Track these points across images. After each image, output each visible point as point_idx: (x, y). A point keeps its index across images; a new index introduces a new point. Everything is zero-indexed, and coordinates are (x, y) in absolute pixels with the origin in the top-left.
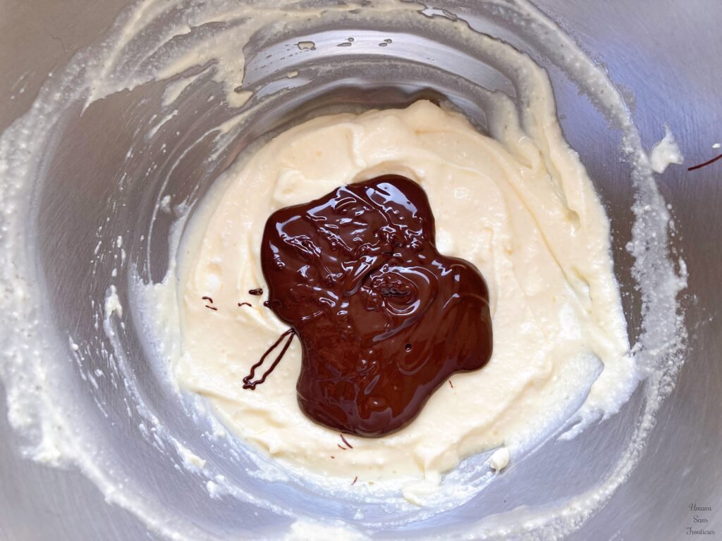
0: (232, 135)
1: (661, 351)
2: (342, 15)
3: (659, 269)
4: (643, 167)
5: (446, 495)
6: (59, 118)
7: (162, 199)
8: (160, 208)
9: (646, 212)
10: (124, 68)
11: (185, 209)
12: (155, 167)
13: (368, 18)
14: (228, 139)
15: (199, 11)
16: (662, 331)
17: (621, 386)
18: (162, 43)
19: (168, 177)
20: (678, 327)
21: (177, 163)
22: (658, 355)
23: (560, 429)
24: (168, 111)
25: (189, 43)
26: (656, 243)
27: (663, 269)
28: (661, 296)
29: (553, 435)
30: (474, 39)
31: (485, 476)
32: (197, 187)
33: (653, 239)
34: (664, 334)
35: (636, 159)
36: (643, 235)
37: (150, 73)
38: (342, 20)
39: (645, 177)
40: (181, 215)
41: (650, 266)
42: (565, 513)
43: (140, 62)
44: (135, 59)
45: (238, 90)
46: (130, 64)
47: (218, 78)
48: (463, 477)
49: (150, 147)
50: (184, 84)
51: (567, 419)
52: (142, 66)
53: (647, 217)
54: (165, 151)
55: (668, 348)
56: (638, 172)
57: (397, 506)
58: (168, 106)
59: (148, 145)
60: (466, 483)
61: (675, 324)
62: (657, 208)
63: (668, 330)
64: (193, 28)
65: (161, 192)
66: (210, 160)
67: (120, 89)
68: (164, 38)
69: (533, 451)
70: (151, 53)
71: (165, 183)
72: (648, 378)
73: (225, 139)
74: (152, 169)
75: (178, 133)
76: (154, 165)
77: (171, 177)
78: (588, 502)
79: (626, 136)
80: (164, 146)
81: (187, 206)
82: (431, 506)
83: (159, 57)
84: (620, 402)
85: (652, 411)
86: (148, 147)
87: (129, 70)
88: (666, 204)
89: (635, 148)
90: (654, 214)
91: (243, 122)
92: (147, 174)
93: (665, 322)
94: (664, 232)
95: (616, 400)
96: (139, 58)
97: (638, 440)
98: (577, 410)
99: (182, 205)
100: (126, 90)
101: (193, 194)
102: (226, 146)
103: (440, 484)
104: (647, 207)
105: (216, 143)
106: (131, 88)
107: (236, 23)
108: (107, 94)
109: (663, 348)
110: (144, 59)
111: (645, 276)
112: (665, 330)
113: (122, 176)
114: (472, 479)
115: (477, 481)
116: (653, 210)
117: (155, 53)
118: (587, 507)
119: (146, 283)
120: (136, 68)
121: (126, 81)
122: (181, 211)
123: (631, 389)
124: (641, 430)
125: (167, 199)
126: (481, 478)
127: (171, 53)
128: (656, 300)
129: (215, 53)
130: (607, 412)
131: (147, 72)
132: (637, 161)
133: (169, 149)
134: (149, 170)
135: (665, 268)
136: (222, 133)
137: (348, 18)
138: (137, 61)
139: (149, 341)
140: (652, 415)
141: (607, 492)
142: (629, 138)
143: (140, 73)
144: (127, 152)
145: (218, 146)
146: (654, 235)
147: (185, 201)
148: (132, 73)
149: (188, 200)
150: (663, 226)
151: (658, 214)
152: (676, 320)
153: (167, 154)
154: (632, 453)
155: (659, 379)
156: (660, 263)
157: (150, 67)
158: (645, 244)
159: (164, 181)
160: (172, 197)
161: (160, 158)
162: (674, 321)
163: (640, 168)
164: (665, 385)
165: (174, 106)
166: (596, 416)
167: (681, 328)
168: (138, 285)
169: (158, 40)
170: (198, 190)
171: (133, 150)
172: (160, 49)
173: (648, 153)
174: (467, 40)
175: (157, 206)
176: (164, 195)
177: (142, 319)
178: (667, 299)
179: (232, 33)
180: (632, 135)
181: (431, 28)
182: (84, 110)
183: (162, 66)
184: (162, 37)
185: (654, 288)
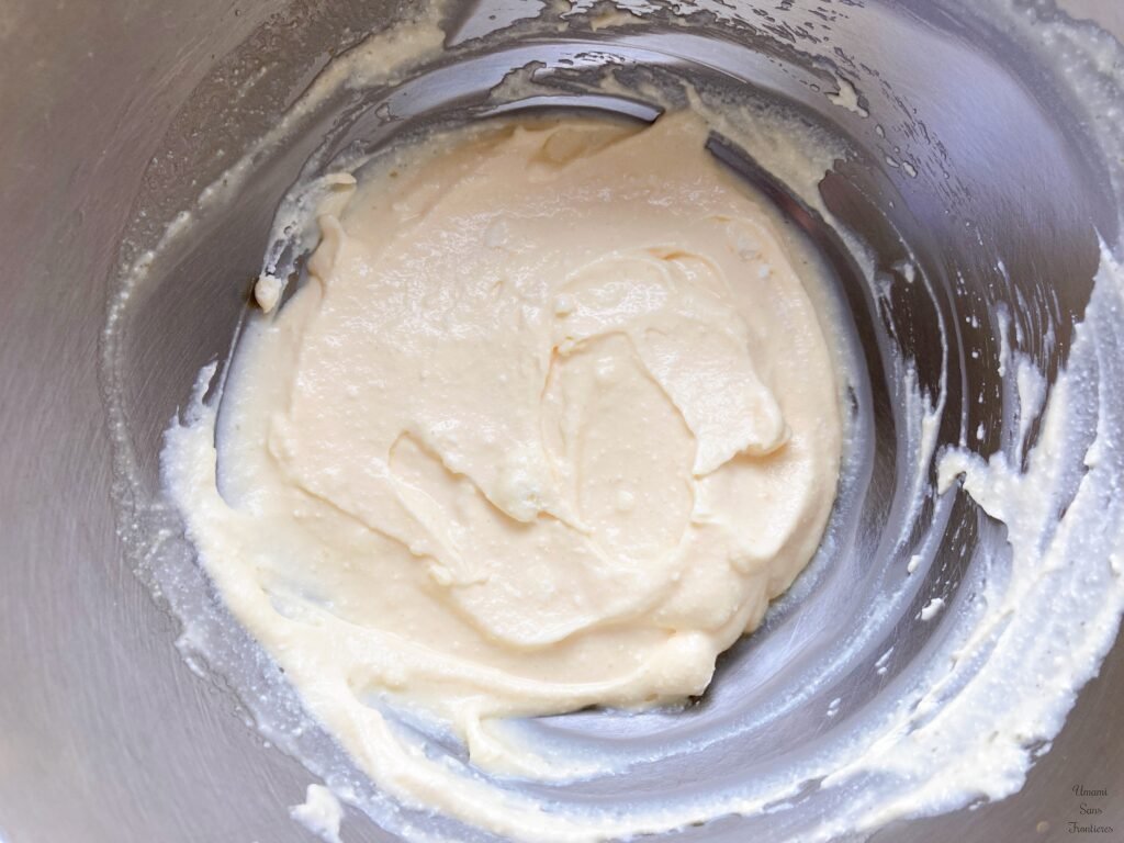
0: (914, 425)
1: (156, 539)
2: (927, 686)
3: (227, 655)
4: (342, 784)
5: (302, 209)
6: (1112, 191)
7: (916, 269)
8: (909, 258)
9: (296, 725)
10: (1112, 334)
11: (880, 290)
12: (960, 292)
13: (890, 716)
14: (913, 417)
15: (1101, 495)
16: (170, 567)
17: (181, 467)
18: (1102, 412)
19: (934, 299)
20: (154, 581)
21: (941, 326)
22: (157, 532)
23: (224, 376)
24: (1013, 362)
25: (1073, 452)
26: (254, 688)
27: (223, 657)
28: (201, 617)
29: (227, 364)
30: (718, 805)
31: (276, 262)
32: (892, 328)
33: (263, 692)
34: (166, 565)
35: (359, 790)
36: (279, 694)
37: (1078, 370)
38: (922, 680)
39: (328, 770)
40: (877, 279)
41: (243, 655)
42: (151, 255)
43: (1101, 363)
44: (1110, 359)
45: (960, 477)
46: (1110, 348)
47: (998, 460)
48: (300, 246)
49: (988, 304)
50: (1027, 409)
51: (223, 396)
52: (1095, 363)
53: (290, 719)
54: (968, 320)
55: (150, 547)
56: (345, 775)
57: (351, 158)
58: (1016, 367)
59: (992, 303)
60: (293, 238)
61: (160, 584)
62: (285, 736)
63: (164, 572)
64: (1086, 469)
65: (924, 276)
66: (911, 372)
67: (1089, 310)
68: (1106, 419)
69: (238, 329)
70: (1101, 386)
71: (930, 290)
72: (153, 497)
73: (917, 411)
74: (961, 286)
75: (975, 355)
76: (963, 292)
77: (932, 303)
78: (131, 283)
79: (395, 814)
80: (975, 324)
81: (882, 295)
82: (313, 184)
83: (1086, 397)
84: (169, 446)
85: (121, 450)
86: (990, 299)
87: (1103, 341)
88: (274, 745)
89: (372, 803)
90: (283, 727)
91: (916, 452)
92: (959, 274)
93: (174, 582)
94: (253, 707)
95: (176, 446)
96: (1108, 365)
97: (116, 402)
98: (219, 413)
99: (887, 292)
100: (1081, 318)
101: (889, 315)
102: (908, 406)
103: (318, 220)
104: (299, 731)
105: (922, 396)
106: (1078, 326)
107: (1048, 537)
108: (1097, 285)
109: (157, 545)
110: (1101, 373)
111: (241, 639)
112: (167, 570)
113: (982, 236)
114: (288, 251)
115: (281, 250)
116: (287, 731)
117: (1096, 394)
118: (127, 276)
119: (837, 163)
120: (1098, 352)
121: (1092, 325)
122: (882, 284)
123: (165, 472)
124: (120, 416)
125: (910, 276)
126: (278, 257)
127: (1079, 418)
128: (205, 608)
129: (1033, 478)
130: (178, 426)
131: (1082, 366)
132: (355, 787)
133: (966, 327)
134: (962, 281)
135: (219, 658)
136: (928, 413)
137: (917, 690)
138: (1105, 360)
139: (772, 106)
140: (118, 443)
141: (116, 308)
142: (391, 813)
143: (1088, 352)
144: (1006, 266)
145: (917, 395)
146: (263, 698)
147: (889, 297)
148: (1096, 341)
149: (886, 301)
150: (259, 716)
151: (277, 728)
152: (161, 589)
153: (962, 321)
154: (115, 379)
155: (137, 499)
156: (232, 664)
157: (1085, 374)
158: (270, 682)
159: (934, 289)
160: (908, 285)
161: (965, 307)
162: (164, 587)
163: (346, 780)
164: (126, 491)
165: (1012, 373)
166: (189, 416)
167: (149, 581)
168: (843, 152)
169: (1111, 410)
170: (888, 325)
171: (1002, 276)
172: (1097, 403)
173: (347, 806)
174: (726, 797)
175: (912, 256)
176: (918, 276)
177: (803, 121)
178: (192, 614)
179: (1039, 523)
180: (388, 818)
181: (790, 774)
182: (1100, 238)
183: (1076, 391)
184: (1110, 417)
185: (218, 625)
